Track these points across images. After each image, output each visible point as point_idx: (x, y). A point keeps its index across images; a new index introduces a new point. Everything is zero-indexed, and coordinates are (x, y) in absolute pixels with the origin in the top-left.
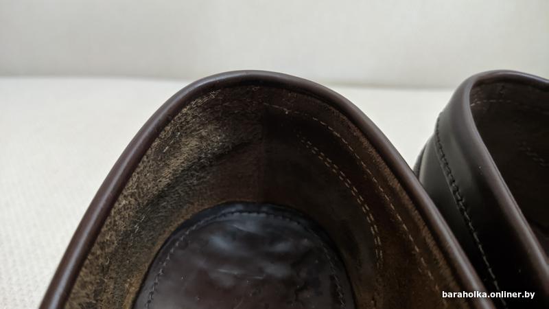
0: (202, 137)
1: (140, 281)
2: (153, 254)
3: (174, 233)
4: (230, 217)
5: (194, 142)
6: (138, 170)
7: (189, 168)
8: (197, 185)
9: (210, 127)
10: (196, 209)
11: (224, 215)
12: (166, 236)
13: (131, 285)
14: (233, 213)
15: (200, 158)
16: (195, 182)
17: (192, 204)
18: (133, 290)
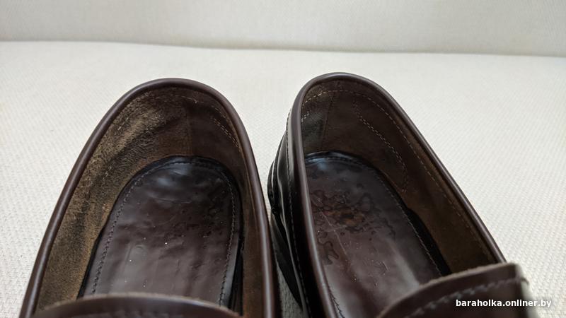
0: (144, 118)
1: (112, 206)
2: (120, 190)
3: (133, 177)
4: (171, 166)
5: (139, 122)
6: (101, 143)
7: (139, 137)
8: (147, 146)
9: (150, 111)
10: (148, 161)
11: (168, 165)
12: (129, 178)
13: (106, 207)
14: (173, 163)
15: (145, 131)
16: (145, 145)
17: (145, 158)
18: (108, 210)
